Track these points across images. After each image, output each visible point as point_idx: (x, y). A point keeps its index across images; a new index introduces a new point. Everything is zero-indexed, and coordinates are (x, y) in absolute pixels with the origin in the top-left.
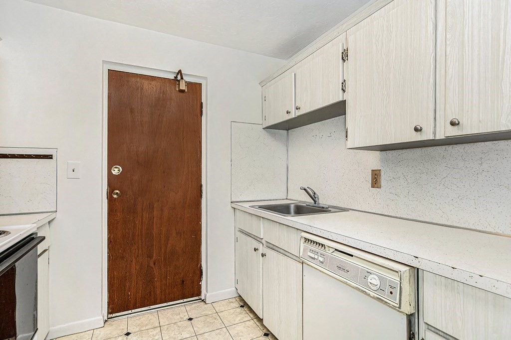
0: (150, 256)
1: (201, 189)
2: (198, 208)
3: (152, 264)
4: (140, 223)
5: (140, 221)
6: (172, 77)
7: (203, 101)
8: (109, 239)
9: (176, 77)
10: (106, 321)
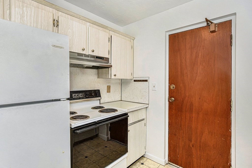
0: (190, 140)
1: (230, 104)
2: (228, 119)
3: (191, 146)
4: (185, 118)
5: (185, 117)
6: (205, 24)
7: (233, 33)
8: (169, 122)
9: (208, 24)
10: (167, 164)
